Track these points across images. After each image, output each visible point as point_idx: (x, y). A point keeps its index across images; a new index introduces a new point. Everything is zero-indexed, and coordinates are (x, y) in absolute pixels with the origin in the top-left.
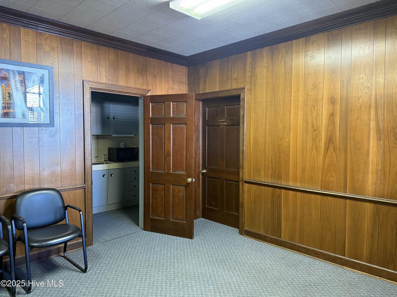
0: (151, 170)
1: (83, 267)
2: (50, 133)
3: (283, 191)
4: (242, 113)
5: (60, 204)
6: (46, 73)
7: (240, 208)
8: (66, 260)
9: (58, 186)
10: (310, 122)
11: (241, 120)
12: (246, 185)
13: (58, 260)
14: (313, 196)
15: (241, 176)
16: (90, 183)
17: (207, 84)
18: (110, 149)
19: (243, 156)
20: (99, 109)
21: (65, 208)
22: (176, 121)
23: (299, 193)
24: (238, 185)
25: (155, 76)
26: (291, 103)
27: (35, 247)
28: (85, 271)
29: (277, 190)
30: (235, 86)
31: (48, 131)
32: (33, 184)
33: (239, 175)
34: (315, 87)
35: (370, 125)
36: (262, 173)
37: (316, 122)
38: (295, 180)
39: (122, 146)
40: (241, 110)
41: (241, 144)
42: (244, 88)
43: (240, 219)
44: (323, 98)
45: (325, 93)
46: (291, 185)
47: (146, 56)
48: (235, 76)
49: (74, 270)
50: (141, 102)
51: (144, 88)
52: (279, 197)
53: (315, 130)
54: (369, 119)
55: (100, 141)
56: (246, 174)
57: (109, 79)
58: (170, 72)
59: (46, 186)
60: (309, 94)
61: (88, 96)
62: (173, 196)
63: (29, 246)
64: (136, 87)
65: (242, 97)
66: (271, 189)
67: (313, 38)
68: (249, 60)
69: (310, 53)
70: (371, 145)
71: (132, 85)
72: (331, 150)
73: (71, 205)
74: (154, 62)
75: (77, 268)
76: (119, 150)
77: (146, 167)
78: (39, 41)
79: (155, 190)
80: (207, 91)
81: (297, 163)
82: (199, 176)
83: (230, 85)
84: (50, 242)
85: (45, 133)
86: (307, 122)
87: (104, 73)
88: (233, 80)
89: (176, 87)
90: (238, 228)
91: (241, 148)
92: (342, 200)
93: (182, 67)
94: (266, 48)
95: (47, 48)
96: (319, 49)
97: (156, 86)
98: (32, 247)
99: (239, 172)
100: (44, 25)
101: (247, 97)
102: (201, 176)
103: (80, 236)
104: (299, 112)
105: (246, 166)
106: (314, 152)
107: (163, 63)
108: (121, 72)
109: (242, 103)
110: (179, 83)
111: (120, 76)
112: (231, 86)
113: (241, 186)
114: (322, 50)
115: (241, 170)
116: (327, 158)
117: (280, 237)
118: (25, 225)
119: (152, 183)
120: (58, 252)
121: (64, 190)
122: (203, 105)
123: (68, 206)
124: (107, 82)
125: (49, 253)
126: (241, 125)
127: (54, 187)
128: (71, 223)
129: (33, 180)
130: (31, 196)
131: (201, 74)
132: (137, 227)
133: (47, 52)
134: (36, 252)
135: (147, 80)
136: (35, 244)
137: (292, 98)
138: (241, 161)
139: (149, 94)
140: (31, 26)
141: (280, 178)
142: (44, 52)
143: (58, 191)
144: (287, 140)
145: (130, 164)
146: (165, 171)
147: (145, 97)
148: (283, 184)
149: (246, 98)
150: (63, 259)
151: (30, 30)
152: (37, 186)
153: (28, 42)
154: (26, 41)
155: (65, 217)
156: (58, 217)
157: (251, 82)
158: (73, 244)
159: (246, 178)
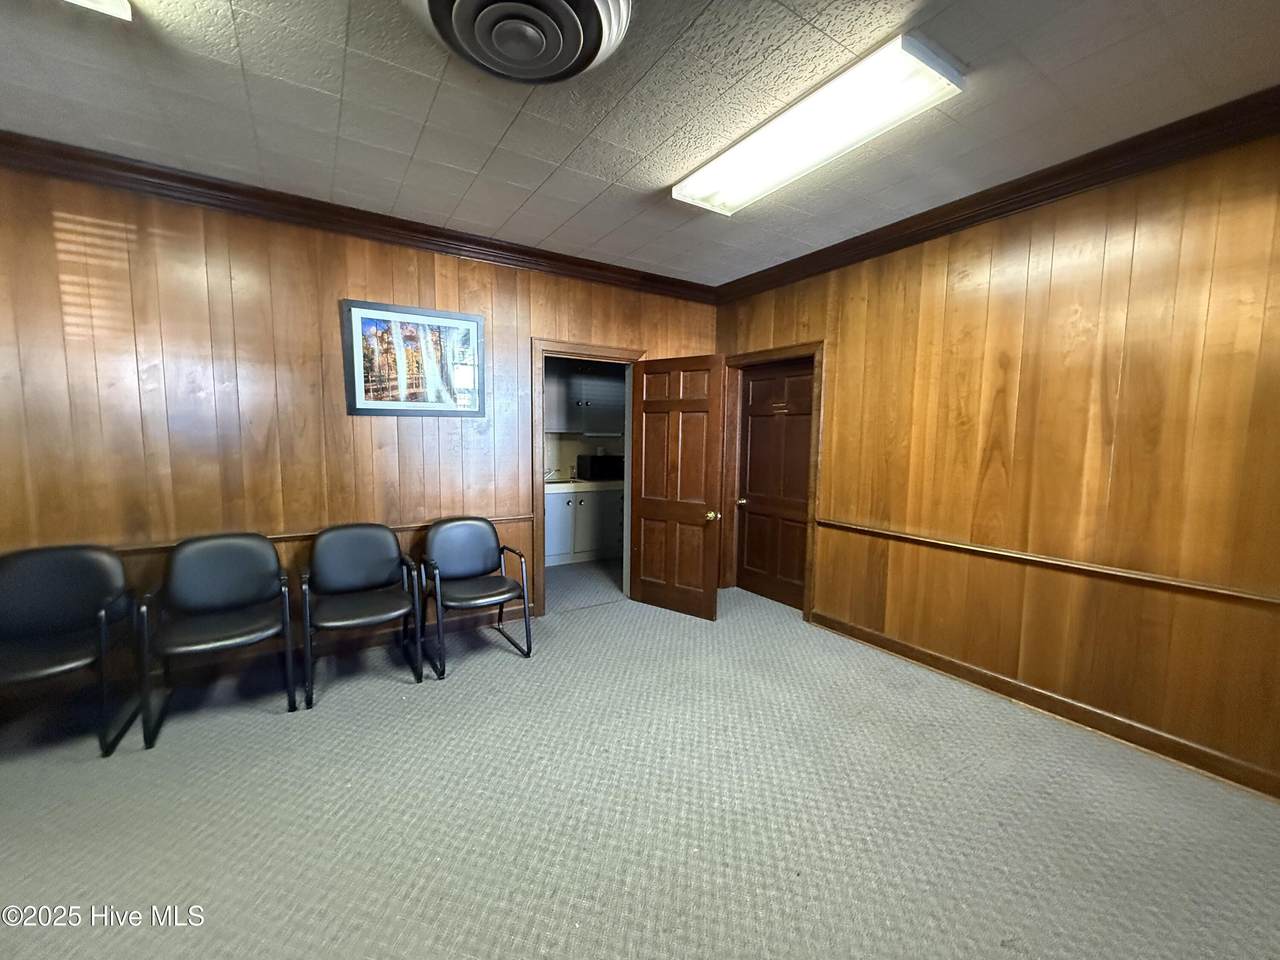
0: (643, 496)
1: (525, 648)
2: (479, 426)
3: (892, 543)
4: (816, 390)
5: (493, 544)
6: (472, 326)
7: (807, 574)
8: (501, 635)
9: (489, 514)
10: (954, 407)
11: (815, 403)
12: (820, 528)
13: (489, 633)
14: (952, 555)
15: (810, 511)
16: (541, 513)
17: (752, 336)
18: (580, 458)
19: (816, 475)
20: (563, 389)
21: (501, 550)
22: (692, 406)
23: (924, 549)
24: (805, 530)
25: (655, 326)
26: (914, 370)
27: (453, 608)
28: (527, 655)
29: (881, 540)
30: (804, 339)
31: (475, 424)
32: (453, 509)
33: (806, 512)
34: (967, 334)
35: (1085, 411)
36: (853, 507)
37: (967, 405)
38: (918, 522)
39: (600, 452)
40: (815, 385)
41: (813, 450)
42: (822, 342)
43: (806, 591)
44: (983, 358)
45: (988, 347)
46: (909, 531)
47: (639, 290)
48: (805, 319)
49: (511, 652)
50: (629, 373)
51: (635, 347)
52: (884, 554)
53: (963, 423)
54: (1086, 400)
55: (564, 443)
56: (822, 507)
57: (574, 335)
58: (683, 319)
59: (473, 514)
60: (954, 350)
61: (539, 364)
62: (682, 543)
63: (442, 604)
64: (620, 346)
65: (817, 358)
66: (867, 538)
67: (968, 233)
68: (832, 288)
69: (958, 266)
70: (1088, 454)
71: (614, 344)
72: (996, 465)
73: (510, 546)
74: (654, 300)
75: (516, 650)
76: (594, 459)
77: (636, 492)
78: (462, 275)
79: (650, 531)
80: (751, 349)
81: (922, 489)
82: (732, 511)
83: (794, 338)
84: (473, 602)
85: (471, 426)
86: (947, 407)
87: (566, 324)
88: (801, 327)
89: (693, 344)
90: (801, 609)
91: (812, 459)
92: (1016, 566)
93: (705, 307)
94: (867, 262)
95: (474, 286)
96: (979, 257)
97: (657, 343)
98: (447, 608)
99: (807, 505)
100: (469, 247)
101: (826, 360)
102: (736, 511)
103: (521, 597)
104: (932, 388)
105: (821, 493)
106: (960, 467)
107: (671, 301)
108: (595, 322)
109: (816, 371)
110: (700, 337)
111: (593, 329)
112: (797, 338)
113: (809, 530)
114: (987, 258)
115: (811, 501)
116: (986, 480)
117: (882, 630)
118: (437, 572)
119: (645, 519)
120: (490, 621)
121: (500, 522)
122: (744, 376)
123: (504, 548)
124: (572, 340)
125: (477, 622)
126: (814, 413)
127: (484, 516)
128: (509, 577)
129: (453, 502)
130: (451, 528)
131: (741, 317)
132: (619, 592)
133: (475, 292)
134: (456, 618)
135: (640, 334)
136: (452, 604)
137: (918, 359)
138: (812, 484)
139: (643, 359)
140: (450, 250)
141: (886, 517)
142: (470, 292)
143: (489, 523)
144: (905, 443)
145: (611, 485)
146: (666, 497)
147: (636, 364)
148: (893, 528)
149: (824, 361)
150: (497, 633)
151: (450, 256)
152: (458, 513)
153: (446, 277)
154: (441, 274)
155: (500, 566)
156: (490, 565)
157: (835, 329)
158: (513, 612)
159: (820, 516)
